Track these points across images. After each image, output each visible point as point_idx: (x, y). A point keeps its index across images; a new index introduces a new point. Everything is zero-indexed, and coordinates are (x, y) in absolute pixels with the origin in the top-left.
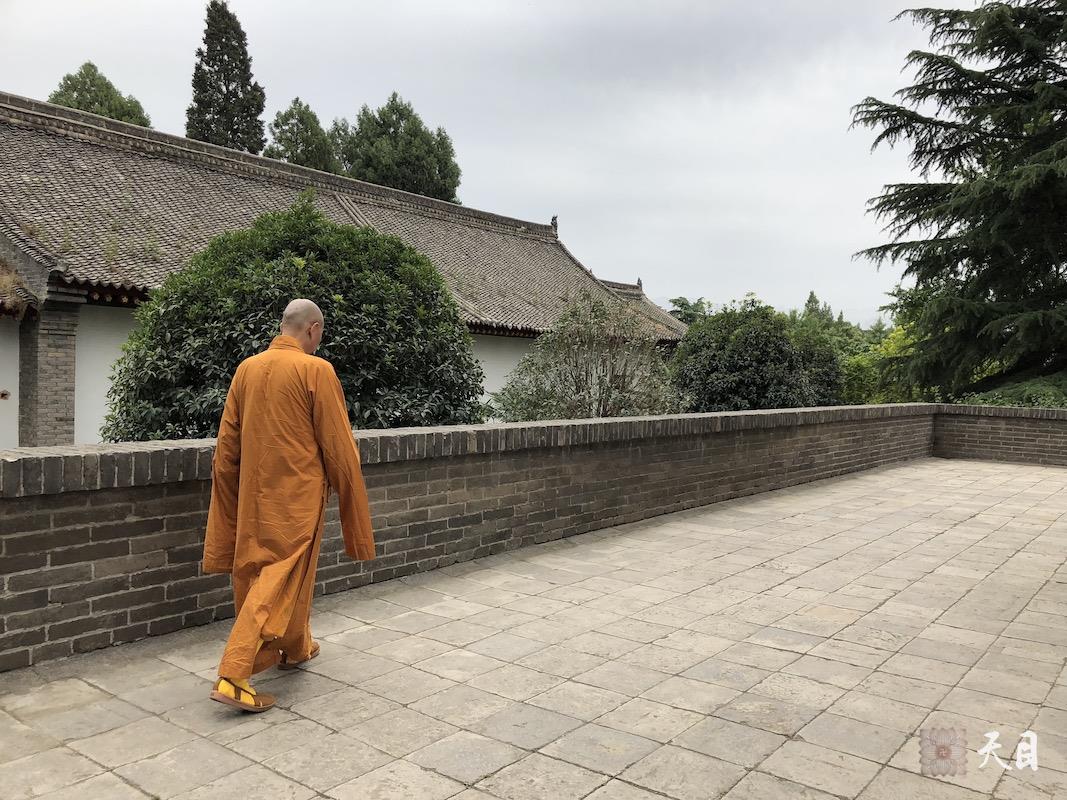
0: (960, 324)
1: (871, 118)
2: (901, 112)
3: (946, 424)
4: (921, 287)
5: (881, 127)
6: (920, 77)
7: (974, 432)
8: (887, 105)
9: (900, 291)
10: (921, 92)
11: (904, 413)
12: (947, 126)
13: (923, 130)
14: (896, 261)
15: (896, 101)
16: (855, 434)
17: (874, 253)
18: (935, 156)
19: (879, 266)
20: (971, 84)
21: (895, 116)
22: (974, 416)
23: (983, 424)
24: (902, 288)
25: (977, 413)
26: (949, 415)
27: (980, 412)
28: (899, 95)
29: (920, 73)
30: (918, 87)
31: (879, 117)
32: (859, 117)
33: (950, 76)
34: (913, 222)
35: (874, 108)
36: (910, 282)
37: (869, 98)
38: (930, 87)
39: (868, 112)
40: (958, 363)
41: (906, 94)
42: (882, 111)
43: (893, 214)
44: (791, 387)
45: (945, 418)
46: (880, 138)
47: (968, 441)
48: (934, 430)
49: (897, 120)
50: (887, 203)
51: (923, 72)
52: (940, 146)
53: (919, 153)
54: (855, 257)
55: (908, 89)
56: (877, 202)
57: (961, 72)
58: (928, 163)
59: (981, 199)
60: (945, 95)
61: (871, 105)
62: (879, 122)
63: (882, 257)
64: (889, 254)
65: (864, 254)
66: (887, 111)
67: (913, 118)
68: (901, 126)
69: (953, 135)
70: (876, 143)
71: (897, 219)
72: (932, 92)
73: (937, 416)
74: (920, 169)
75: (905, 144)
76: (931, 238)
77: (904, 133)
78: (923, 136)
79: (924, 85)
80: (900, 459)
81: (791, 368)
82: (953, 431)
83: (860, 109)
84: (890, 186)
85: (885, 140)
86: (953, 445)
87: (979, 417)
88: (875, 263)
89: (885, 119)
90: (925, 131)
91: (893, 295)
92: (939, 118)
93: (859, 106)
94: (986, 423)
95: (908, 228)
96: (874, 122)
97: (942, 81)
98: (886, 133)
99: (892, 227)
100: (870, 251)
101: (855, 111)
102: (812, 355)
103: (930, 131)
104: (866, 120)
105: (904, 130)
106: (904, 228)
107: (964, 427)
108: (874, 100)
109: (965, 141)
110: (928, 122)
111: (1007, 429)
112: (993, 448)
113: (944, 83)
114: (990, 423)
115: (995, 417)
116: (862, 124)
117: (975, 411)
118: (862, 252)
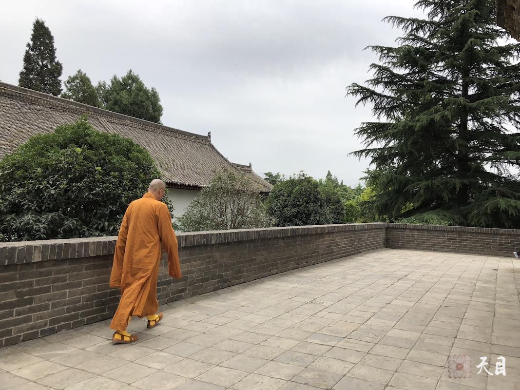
0: (396, 186)
1: (355, 92)
2: (368, 90)
3: (391, 232)
4: (378, 169)
5: (359, 96)
6: (375, 75)
7: (404, 236)
8: (362, 87)
9: (369, 171)
10: (376, 82)
11: (373, 227)
12: (388, 97)
13: (377, 99)
14: (367, 157)
15: (366, 85)
16: (351, 237)
17: (357, 153)
18: (383, 111)
19: (359, 159)
20: (397, 80)
21: (365, 92)
22: (403, 229)
23: (408, 232)
24: (370, 169)
26: (393, 228)
27: (406, 226)
28: (367, 83)
29: (376, 73)
30: (374, 80)
31: (358, 92)
32: (350, 91)
33: (388, 76)
34: (374, 140)
35: (356, 88)
36: (373, 167)
37: (354, 83)
38: (380, 80)
39: (353, 89)
40: (396, 204)
41: (370, 82)
42: (360, 89)
43: (365, 136)
44: (321, 215)
45: (391, 230)
46: (359, 101)
47: (402, 240)
48: (386, 235)
49: (366, 94)
50: (362, 131)
51: (377, 73)
52: (385, 106)
53: (376, 109)
54: (349, 155)
55: (371, 80)
56: (358, 130)
57: (393, 74)
58: (380, 113)
59: (403, 130)
60: (386, 84)
61: (355, 86)
62: (359, 94)
63: (361, 155)
64: (364, 154)
66: (362, 89)
67: (373, 93)
68: (368, 97)
69: (390, 101)
70: (357, 104)
71: (367, 138)
72: (381, 82)
73: (388, 229)
74: (377, 116)
75: (370, 104)
76: (382, 147)
77: (369, 99)
78: (378, 101)
79: (377, 79)
80: (371, 249)
81: (321, 206)
82: (395, 235)
84: (364, 123)
85: (361, 102)
86: (395, 242)
87: (406, 229)
88: (358, 158)
89: (361, 93)
90: (379, 99)
91: (366, 172)
92: (384, 94)
93: (350, 87)
95: (372, 142)
96: (356, 94)
97: (385, 78)
98: (362, 99)
99: (365, 142)
100: (355, 153)
101: (348, 89)
102: (330, 200)
103: (380, 99)
104: (353, 93)
105: (369, 98)
106: (370, 142)
107: (400, 234)
108: (356, 84)
109: (395, 105)
110: (379, 95)
111: (418, 235)
112: (413, 243)
113: (386, 79)
114: (411, 232)
115: (413, 229)
116: (351, 95)
117: (404, 227)
118: (352, 153)
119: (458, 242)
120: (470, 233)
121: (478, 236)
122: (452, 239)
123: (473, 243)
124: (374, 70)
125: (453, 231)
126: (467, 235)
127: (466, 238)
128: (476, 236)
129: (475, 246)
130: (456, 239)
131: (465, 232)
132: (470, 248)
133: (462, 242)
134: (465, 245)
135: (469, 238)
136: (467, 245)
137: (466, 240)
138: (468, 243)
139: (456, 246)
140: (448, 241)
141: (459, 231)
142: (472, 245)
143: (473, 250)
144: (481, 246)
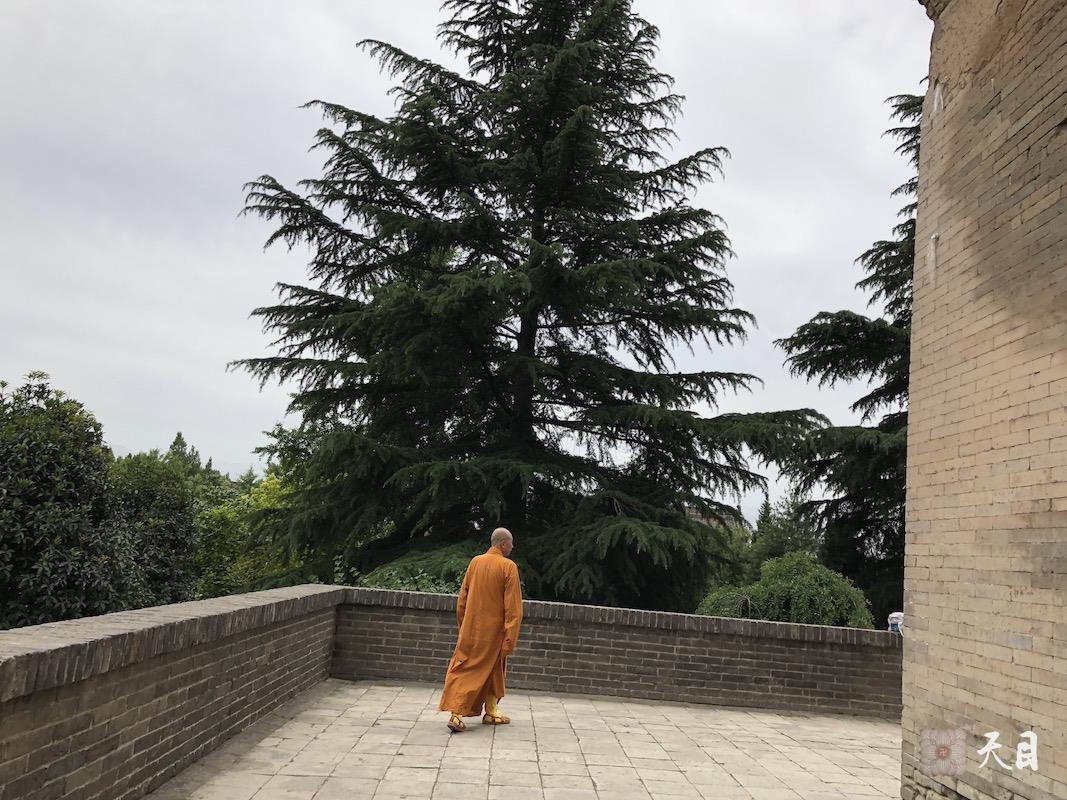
1: (268, 208)
2: (304, 207)
3: (353, 622)
5: (278, 221)
6: (329, 169)
7: (396, 635)
8: (289, 193)
9: (281, 431)
10: (328, 191)
11: (298, 612)
12: (356, 238)
13: (328, 235)
14: (286, 381)
15: (302, 192)
17: (258, 366)
18: (336, 272)
19: (262, 385)
21: (298, 210)
22: (397, 608)
23: (409, 622)
24: (284, 428)
25: (401, 604)
26: (360, 606)
28: (304, 186)
29: (330, 162)
30: (323, 183)
31: (277, 206)
32: (253, 202)
33: (362, 179)
34: (306, 343)
35: (272, 193)
36: (295, 421)
37: (267, 177)
38: (339, 187)
39: (265, 196)
41: (312, 187)
42: (283, 200)
43: (283, 330)
45: (354, 612)
46: (276, 235)
47: (385, 651)
48: (336, 632)
49: (298, 217)
51: (334, 163)
52: (344, 260)
53: (320, 264)
54: (232, 367)
55: (314, 181)
57: (374, 177)
58: (330, 277)
60: (353, 205)
61: (269, 187)
62: (278, 215)
63: (268, 373)
64: (277, 370)
65: (245, 365)
66: (288, 201)
67: (318, 219)
68: (302, 227)
69: (359, 251)
70: (270, 241)
71: (289, 336)
72: (340, 195)
73: (344, 607)
74: (320, 281)
75: (305, 250)
77: (304, 234)
78: (327, 243)
79: (332, 183)
82: (363, 632)
83: (255, 190)
84: (285, 286)
85: (281, 240)
86: (364, 657)
87: (403, 610)
88: (257, 380)
89: (285, 211)
90: (330, 239)
91: (273, 435)
92: (346, 226)
93: (254, 184)
94: (413, 621)
95: (301, 350)
96: (272, 214)
97: (353, 183)
98: (285, 231)
99: (281, 345)
100: (253, 363)
101: (248, 190)
103: (335, 239)
104: (262, 209)
105: (305, 232)
106: (296, 348)
107: (382, 626)
108: (274, 181)
109: (371, 262)
110: (332, 227)
111: (442, 631)
112: (422, 661)
113: (355, 187)
114: (419, 621)
115: (427, 610)
116: (256, 212)
117: (398, 601)
118: (243, 362)
119: (566, 656)
120: (600, 625)
121: (623, 637)
122: (546, 646)
123: (608, 659)
124: (330, 152)
125: (551, 621)
126: (592, 634)
127: (587, 642)
128: (616, 637)
129: (613, 668)
130: (557, 647)
131: (587, 624)
132: (599, 675)
133: (575, 657)
134: (583, 666)
135: (598, 642)
136: (589, 666)
137: (589, 650)
138: (592, 659)
139: (556, 672)
140: (535, 654)
141: (569, 621)
142: (604, 668)
143: (604, 684)
144: (630, 670)
